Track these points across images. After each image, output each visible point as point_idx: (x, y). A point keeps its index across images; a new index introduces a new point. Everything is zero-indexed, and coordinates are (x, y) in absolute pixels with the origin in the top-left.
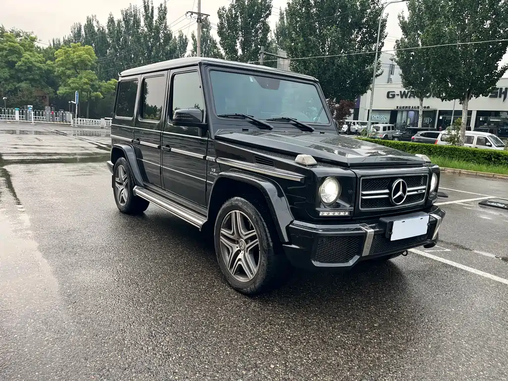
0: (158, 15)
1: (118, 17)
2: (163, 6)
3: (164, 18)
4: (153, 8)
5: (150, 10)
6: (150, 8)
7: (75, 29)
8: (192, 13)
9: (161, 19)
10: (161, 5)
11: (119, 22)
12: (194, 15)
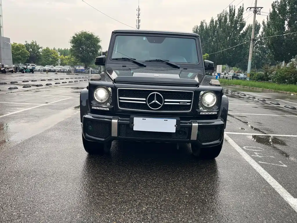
0: (238, 13)
1: (216, 19)
2: (241, 8)
3: (242, 14)
4: (235, 9)
5: (233, 12)
6: (233, 10)
7: (194, 29)
8: (251, 8)
9: (239, 15)
10: (241, 7)
11: (216, 21)
12: (252, 9)
